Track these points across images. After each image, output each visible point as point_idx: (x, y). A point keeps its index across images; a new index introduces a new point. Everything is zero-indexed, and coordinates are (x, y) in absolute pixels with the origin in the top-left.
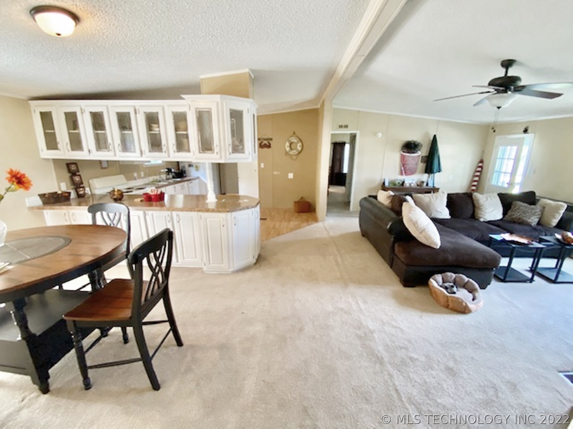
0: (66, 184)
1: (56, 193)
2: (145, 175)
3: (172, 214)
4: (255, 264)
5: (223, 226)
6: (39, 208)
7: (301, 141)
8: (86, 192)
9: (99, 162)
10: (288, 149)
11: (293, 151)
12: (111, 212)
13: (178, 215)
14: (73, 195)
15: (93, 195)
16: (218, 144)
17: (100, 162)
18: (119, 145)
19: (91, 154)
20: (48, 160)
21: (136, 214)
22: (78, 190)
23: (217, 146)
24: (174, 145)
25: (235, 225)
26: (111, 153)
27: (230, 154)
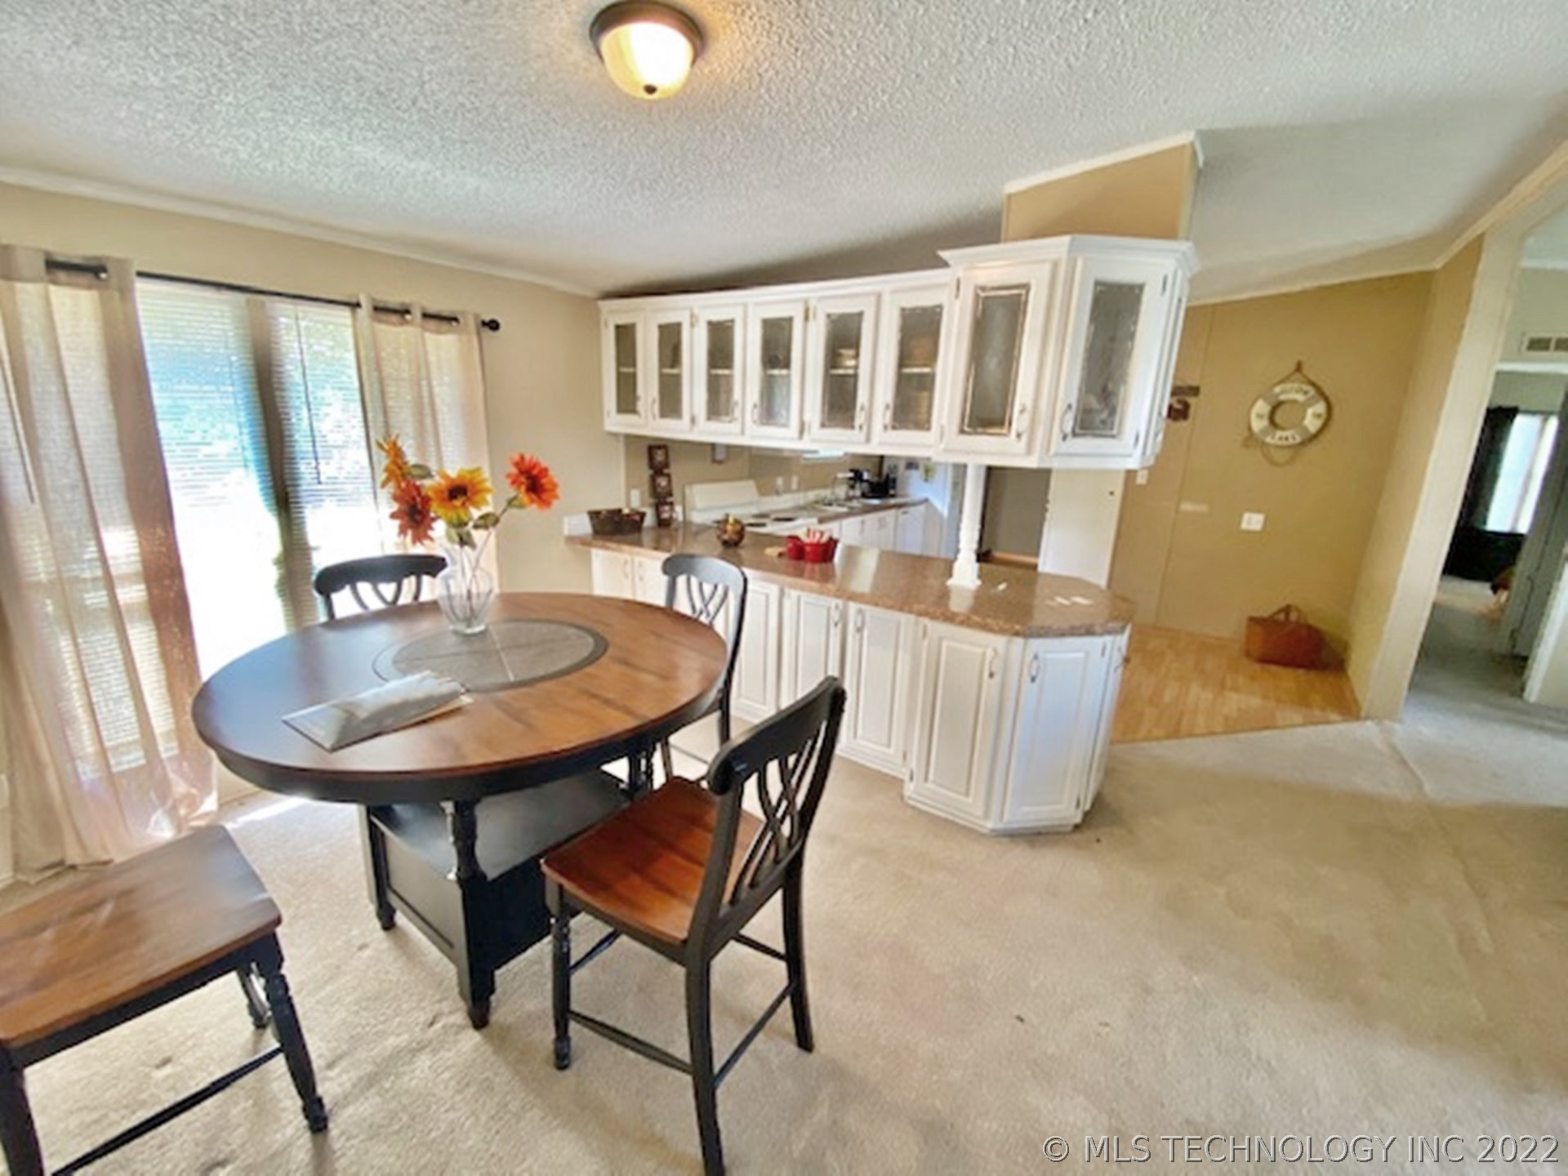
0: (642, 494)
1: (620, 511)
2: (799, 484)
3: (846, 608)
4: (1077, 827)
5: (991, 675)
6: (583, 542)
7: (1322, 394)
8: (674, 515)
9: (709, 448)
10: (1258, 425)
11: (1279, 433)
12: (708, 582)
13: (860, 612)
14: (649, 521)
15: (686, 523)
16: (1029, 406)
17: (713, 446)
18: (755, 406)
19: (696, 429)
20: (615, 435)
21: (763, 588)
22: (662, 509)
23: (1022, 411)
24: (887, 407)
25: (1033, 679)
26: (735, 427)
27: (1065, 438)
